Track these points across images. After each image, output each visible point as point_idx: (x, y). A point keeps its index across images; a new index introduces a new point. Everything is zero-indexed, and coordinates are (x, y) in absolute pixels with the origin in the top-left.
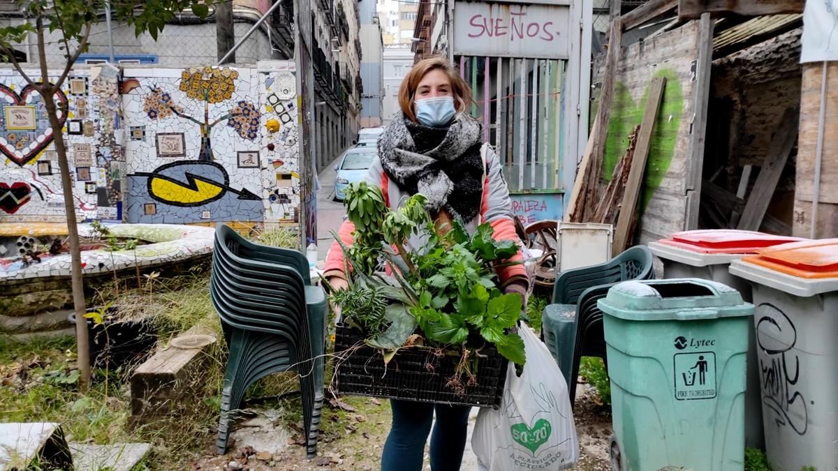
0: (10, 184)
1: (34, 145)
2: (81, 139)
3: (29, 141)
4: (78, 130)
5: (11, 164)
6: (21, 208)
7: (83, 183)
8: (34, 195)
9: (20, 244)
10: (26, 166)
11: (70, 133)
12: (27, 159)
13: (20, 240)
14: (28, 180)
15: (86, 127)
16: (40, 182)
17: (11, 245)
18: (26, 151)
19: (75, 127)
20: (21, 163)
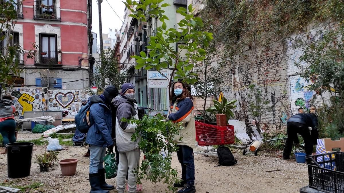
0: (64, 112)
1: (67, 104)
2: (77, 103)
3: (66, 103)
4: (76, 101)
5: (63, 108)
6: (66, 116)
7: (77, 111)
8: (69, 114)
9: (69, 123)
10: (66, 108)
11: (75, 102)
12: (66, 107)
13: (69, 122)
14: (68, 111)
15: (78, 101)
16: (70, 111)
17: (67, 123)
18: (66, 105)
19: (76, 100)
20: (65, 108)
